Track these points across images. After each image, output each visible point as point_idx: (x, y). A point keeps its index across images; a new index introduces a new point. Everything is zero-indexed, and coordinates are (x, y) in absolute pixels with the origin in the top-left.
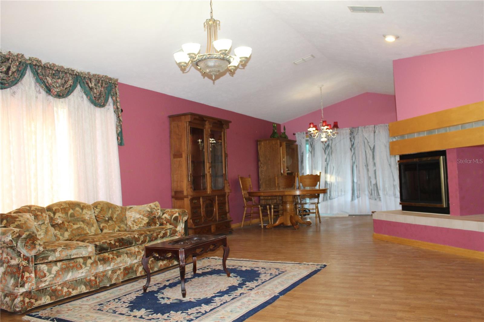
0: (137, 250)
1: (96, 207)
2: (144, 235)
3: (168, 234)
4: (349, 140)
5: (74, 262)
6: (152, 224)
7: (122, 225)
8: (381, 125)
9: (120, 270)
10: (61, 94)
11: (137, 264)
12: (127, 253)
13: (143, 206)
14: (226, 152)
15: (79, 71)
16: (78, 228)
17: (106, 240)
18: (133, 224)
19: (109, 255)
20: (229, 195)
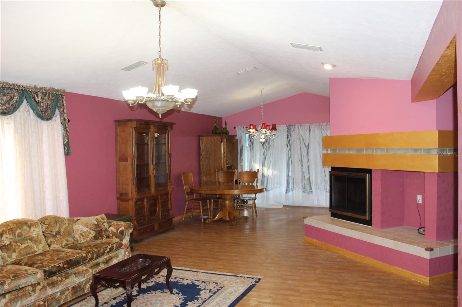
0: (84, 268)
1: (44, 223)
2: (91, 253)
3: (115, 248)
4: (286, 137)
5: (23, 291)
6: (98, 237)
7: (70, 239)
8: (316, 124)
9: (69, 291)
10: (7, 112)
11: (85, 282)
12: (75, 274)
13: (90, 218)
14: (170, 153)
15: (25, 85)
16: (26, 248)
17: (55, 264)
18: (80, 238)
19: (57, 278)
20: (171, 194)
